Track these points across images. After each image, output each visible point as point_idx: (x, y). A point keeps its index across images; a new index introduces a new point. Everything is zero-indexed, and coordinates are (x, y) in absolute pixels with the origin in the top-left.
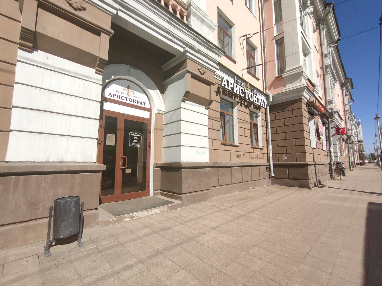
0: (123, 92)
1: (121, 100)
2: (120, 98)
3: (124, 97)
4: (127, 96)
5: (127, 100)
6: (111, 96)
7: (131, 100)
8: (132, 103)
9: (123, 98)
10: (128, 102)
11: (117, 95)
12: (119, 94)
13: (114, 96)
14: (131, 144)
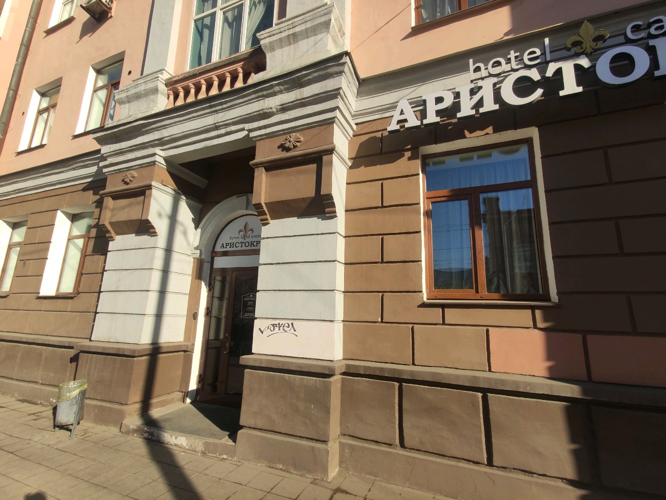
0: (238, 236)
1: (235, 249)
2: (233, 247)
3: (238, 243)
4: (242, 240)
5: (242, 246)
6: (224, 248)
7: (247, 244)
8: (249, 248)
9: (237, 245)
10: (244, 248)
11: (231, 243)
12: (232, 241)
13: (226, 245)
14: (244, 314)
